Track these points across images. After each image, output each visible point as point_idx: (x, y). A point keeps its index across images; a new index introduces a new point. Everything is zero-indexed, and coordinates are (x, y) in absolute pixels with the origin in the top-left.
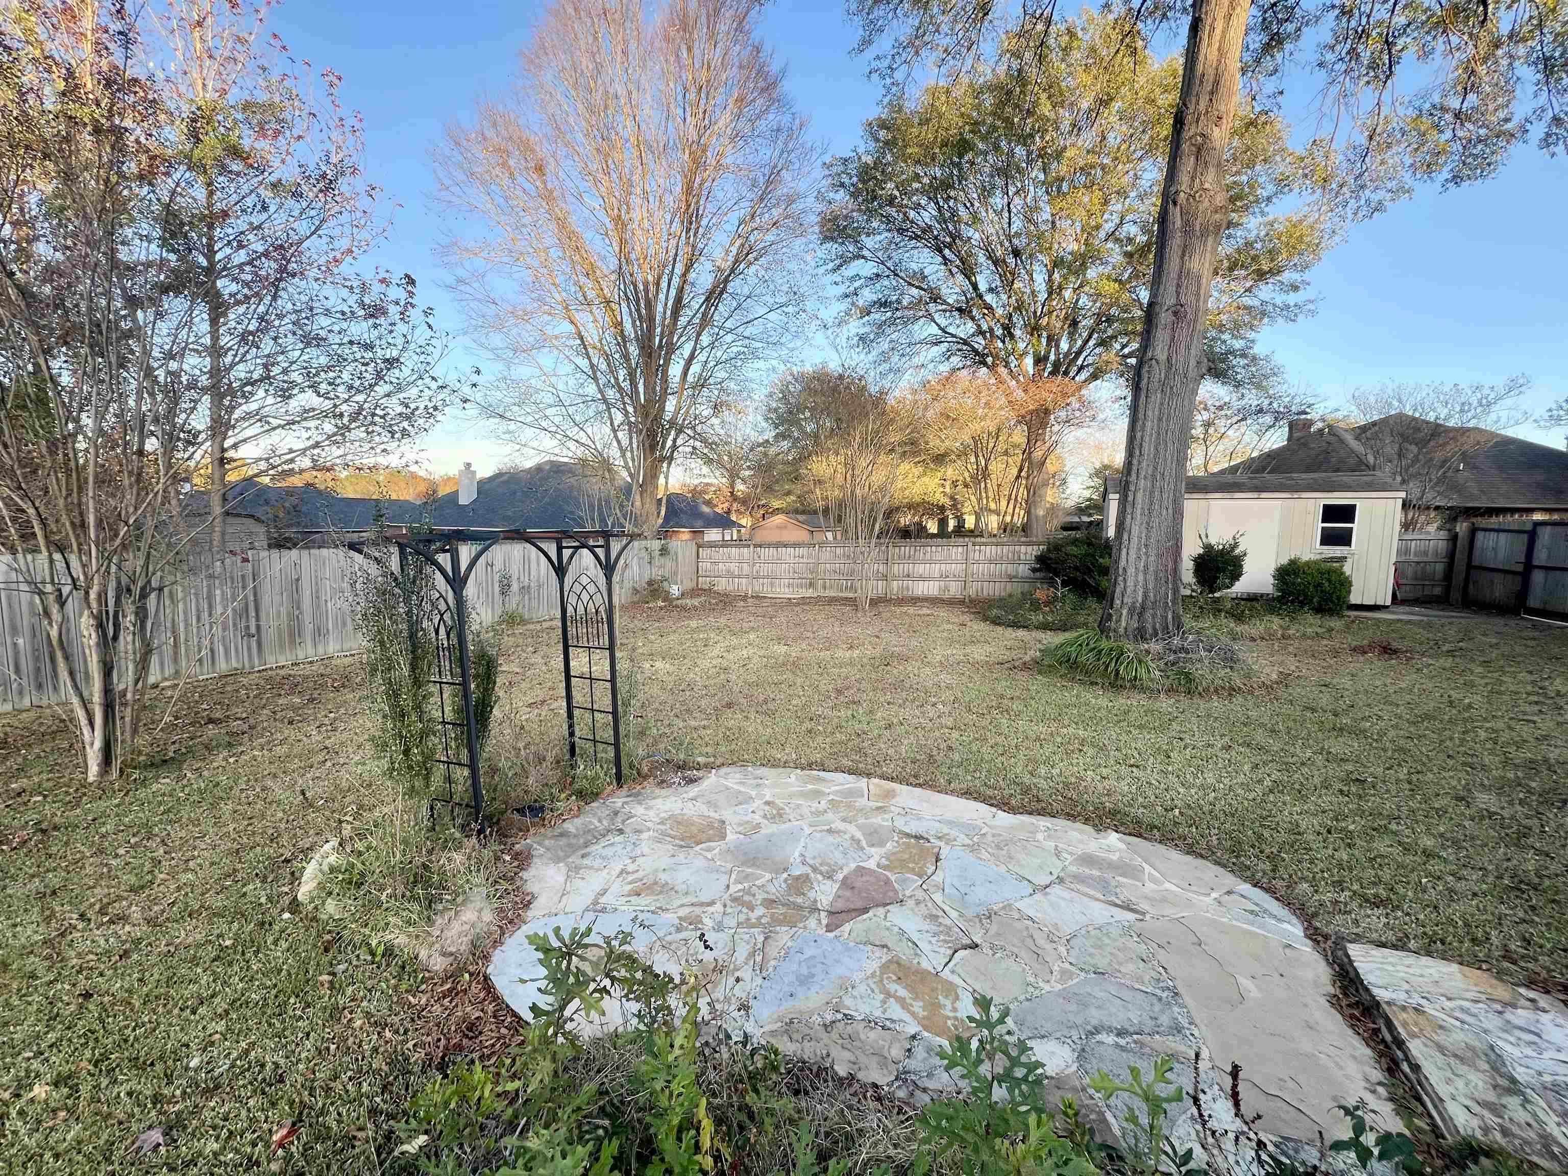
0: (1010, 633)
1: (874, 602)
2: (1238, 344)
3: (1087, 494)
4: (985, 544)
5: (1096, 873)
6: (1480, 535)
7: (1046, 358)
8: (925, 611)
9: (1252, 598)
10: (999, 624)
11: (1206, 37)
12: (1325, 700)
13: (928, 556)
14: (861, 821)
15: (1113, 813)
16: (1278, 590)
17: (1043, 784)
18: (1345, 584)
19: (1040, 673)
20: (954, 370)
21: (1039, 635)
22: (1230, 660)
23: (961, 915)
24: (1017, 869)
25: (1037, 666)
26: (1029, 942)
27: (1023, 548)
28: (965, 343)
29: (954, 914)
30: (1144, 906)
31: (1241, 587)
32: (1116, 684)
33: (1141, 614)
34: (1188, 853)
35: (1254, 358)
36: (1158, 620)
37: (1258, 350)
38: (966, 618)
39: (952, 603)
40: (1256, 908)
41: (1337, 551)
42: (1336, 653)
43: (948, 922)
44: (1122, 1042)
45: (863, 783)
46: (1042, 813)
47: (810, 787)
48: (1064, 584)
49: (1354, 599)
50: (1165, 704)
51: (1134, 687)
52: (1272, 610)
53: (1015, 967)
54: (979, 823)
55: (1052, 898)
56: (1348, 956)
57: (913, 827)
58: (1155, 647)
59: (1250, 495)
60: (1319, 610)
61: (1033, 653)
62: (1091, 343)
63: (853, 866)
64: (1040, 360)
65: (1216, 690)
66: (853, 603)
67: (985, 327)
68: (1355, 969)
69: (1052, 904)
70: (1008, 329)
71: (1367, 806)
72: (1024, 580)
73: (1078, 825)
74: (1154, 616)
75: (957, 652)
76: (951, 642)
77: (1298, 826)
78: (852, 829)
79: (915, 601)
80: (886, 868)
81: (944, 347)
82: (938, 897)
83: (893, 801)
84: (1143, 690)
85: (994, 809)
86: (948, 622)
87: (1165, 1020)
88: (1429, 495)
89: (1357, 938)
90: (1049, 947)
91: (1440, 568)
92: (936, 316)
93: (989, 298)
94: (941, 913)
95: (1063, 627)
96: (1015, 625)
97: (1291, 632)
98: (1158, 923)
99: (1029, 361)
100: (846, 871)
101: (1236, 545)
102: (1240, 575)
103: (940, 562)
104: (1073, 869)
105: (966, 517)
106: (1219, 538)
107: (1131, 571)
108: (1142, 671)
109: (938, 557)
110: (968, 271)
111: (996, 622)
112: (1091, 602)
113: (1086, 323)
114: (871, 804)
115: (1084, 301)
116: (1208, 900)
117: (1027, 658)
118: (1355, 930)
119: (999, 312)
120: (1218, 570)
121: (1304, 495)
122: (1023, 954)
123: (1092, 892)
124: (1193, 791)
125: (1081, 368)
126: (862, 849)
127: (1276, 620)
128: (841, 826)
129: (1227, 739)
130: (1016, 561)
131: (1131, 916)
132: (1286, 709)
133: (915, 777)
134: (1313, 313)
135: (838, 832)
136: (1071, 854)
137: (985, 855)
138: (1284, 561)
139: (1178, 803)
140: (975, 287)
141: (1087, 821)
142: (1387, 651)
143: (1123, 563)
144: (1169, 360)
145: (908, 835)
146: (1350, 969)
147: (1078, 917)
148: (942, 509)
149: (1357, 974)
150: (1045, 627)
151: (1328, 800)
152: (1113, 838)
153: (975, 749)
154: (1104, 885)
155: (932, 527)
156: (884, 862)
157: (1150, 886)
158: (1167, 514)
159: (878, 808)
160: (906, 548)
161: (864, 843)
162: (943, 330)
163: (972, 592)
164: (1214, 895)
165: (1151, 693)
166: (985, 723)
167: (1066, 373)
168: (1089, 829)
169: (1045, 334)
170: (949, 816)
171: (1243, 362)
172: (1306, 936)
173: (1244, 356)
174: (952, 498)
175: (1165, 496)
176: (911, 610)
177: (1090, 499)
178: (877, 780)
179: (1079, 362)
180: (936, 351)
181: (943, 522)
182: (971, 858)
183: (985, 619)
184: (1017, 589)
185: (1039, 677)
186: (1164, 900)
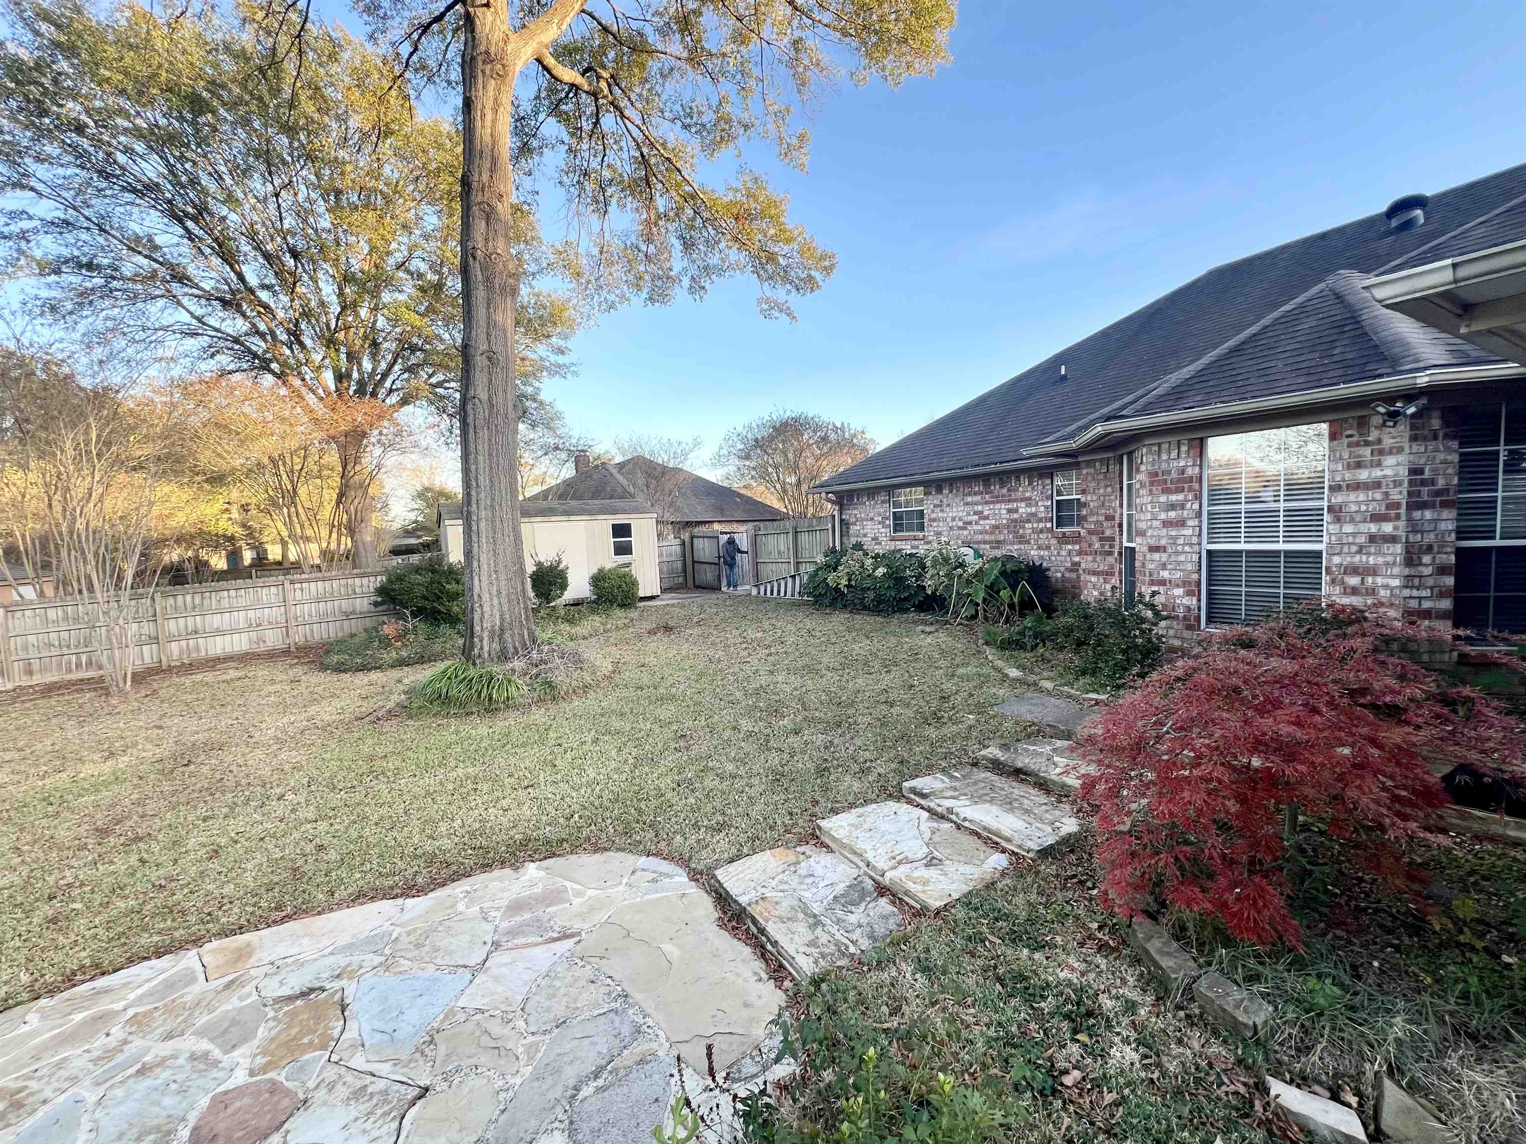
0: (361, 680)
1: (139, 678)
2: (529, 390)
3: (412, 516)
4: (308, 581)
5: (527, 916)
6: (695, 540)
7: (349, 376)
8: (233, 674)
9: (577, 603)
10: (345, 671)
11: (479, 118)
12: (646, 679)
13: (225, 603)
14: (203, 1020)
15: (525, 843)
16: (594, 594)
17: (446, 843)
18: (634, 583)
19: (410, 717)
20: (224, 373)
21: (395, 674)
22: (578, 661)
23: (396, 1062)
24: (448, 960)
25: (405, 711)
26: (485, 1039)
27: (358, 581)
28: (236, 341)
29: (384, 1069)
30: (577, 925)
31: (569, 595)
32: (491, 708)
33: (500, 637)
34: (595, 852)
35: (541, 403)
36: (517, 638)
37: (543, 396)
38: (299, 671)
39: (271, 656)
40: (655, 875)
41: (623, 559)
42: (639, 637)
43: (381, 1084)
44: (600, 1082)
45: (190, 959)
46: (455, 878)
47: (78, 1017)
48: (414, 615)
49: (641, 594)
50: (538, 715)
51: (508, 707)
52: (593, 611)
53: (479, 1082)
54: (387, 926)
55: (495, 971)
56: (718, 881)
57: (295, 983)
58: (518, 664)
59: (562, 518)
60: (623, 606)
61: (397, 698)
62: (397, 368)
63: (204, 1102)
64: (340, 377)
65: (574, 691)
66: (99, 686)
67: (262, 327)
68: (725, 889)
69: (496, 979)
70: (295, 335)
71: (693, 754)
72: (364, 616)
73: (497, 873)
74: (512, 636)
75: (297, 719)
76: (284, 707)
77: (660, 790)
78: (190, 1044)
79: (214, 663)
80: (265, 1069)
81: (204, 341)
82: (358, 1061)
83: (253, 961)
84: (516, 707)
85: (400, 901)
86: (273, 682)
87: (626, 1030)
88: (667, 515)
89: (718, 864)
90: (506, 1031)
91: (679, 564)
92: (185, 301)
93: (264, 295)
94: (370, 1079)
95: (422, 660)
96: (364, 668)
97: (609, 626)
98: (594, 935)
99: (328, 377)
100: (192, 1119)
101: (559, 562)
102: (567, 585)
103: (246, 609)
104: (505, 925)
105: (269, 547)
106: (546, 557)
107: (486, 597)
108: (513, 690)
109: (242, 602)
110: (229, 257)
111: (340, 669)
112: (445, 629)
113: (390, 346)
114: (213, 984)
115: (381, 323)
116: (621, 888)
117: (391, 705)
118: (715, 857)
119: (280, 314)
120: (551, 584)
121: (599, 517)
122: (484, 1059)
123: (531, 940)
124: (582, 791)
125: (391, 391)
126: (216, 1063)
127: (597, 618)
128: (165, 1049)
129: (593, 733)
130: (352, 594)
131: (570, 943)
132: (625, 693)
133: (279, 908)
134: (576, 374)
135: (161, 1063)
136: (498, 909)
137: (405, 964)
138: (594, 570)
139: (576, 807)
140: (241, 277)
141: (503, 863)
142: (668, 629)
143: (476, 590)
144: (490, 400)
145: (290, 999)
146: (721, 890)
147: (526, 977)
148: (231, 539)
149: (727, 892)
150: (401, 663)
151: (670, 760)
152: (532, 871)
153: (354, 835)
154: (538, 926)
155: (219, 562)
156: (260, 1060)
157: (577, 901)
158: (509, 541)
159: (228, 986)
160: (186, 597)
161: (217, 1053)
162: (199, 319)
163: (299, 636)
164: (625, 881)
165: (526, 708)
166: (358, 797)
167: (374, 394)
168: (507, 871)
169: (343, 349)
170: (344, 939)
171: (534, 405)
172: (691, 880)
173: (535, 400)
174: (244, 526)
175: (505, 524)
176: (209, 677)
177: (416, 522)
178: (215, 944)
179: (388, 384)
180: (191, 344)
181: (234, 556)
182: (389, 979)
183: (324, 668)
184: (355, 626)
185: (410, 722)
186: (592, 909)
